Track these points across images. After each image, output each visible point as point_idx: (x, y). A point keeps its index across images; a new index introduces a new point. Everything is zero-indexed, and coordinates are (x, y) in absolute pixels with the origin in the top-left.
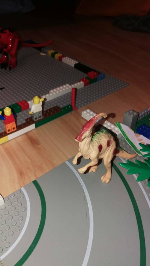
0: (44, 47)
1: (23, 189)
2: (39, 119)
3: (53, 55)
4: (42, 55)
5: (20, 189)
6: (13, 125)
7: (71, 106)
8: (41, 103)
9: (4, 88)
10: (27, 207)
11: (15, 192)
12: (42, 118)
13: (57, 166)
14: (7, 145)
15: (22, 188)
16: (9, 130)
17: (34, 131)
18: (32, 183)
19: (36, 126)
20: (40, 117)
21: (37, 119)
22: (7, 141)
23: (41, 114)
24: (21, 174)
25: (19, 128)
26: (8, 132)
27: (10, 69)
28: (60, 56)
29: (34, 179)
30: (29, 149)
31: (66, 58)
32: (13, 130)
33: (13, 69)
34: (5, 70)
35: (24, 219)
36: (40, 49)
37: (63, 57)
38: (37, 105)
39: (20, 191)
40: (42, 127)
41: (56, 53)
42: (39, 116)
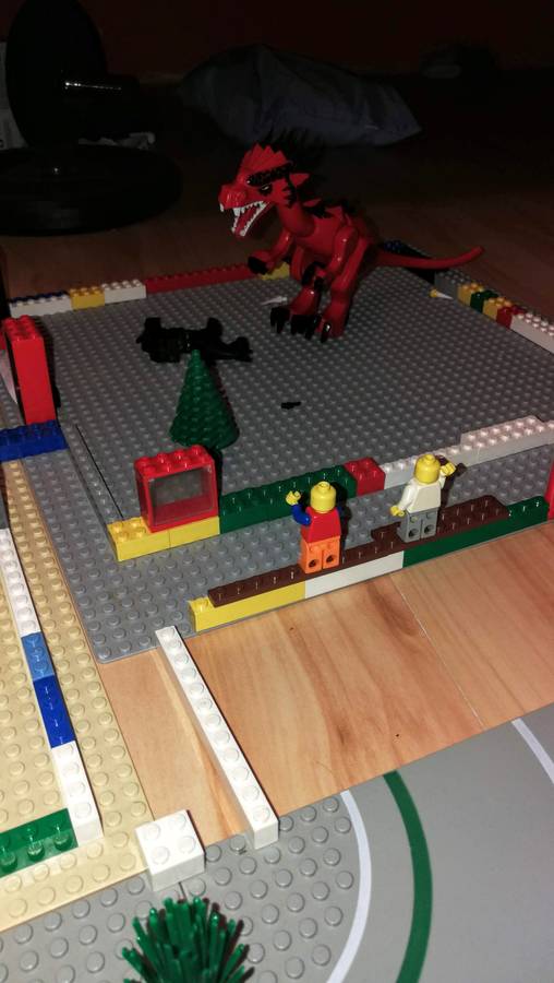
0: (445, 270)
1: (347, 797)
2: (424, 536)
3: (477, 302)
4: (437, 298)
5: (338, 794)
6: (329, 547)
7: (543, 500)
8: (442, 481)
9: (298, 404)
10: (358, 872)
11: (318, 802)
12: (432, 533)
13: (480, 731)
14: (297, 614)
15: (343, 794)
16: (313, 564)
17: (396, 579)
18: (384, 781)
19: (407, 563)
20: (427, 530)
21: (416, 538)
22: (301, 598)
23: (433, 521)
24: (343, 735)
25: (350, 558)
26: (308, 570)
27: (324, 339)
28: (505, 308)
29: (390, 768)
30: (376, 642)
31: (526, 318)
32: (326, 566)
33: (330, 340)
34: (304, 340)
35: (344, 918)
36: (429, 276)
37: (516, 313)
38: (425, 485)
39: (338, 803)
40: (428, 566)
41: (489, 295)
42: (424, 527)
